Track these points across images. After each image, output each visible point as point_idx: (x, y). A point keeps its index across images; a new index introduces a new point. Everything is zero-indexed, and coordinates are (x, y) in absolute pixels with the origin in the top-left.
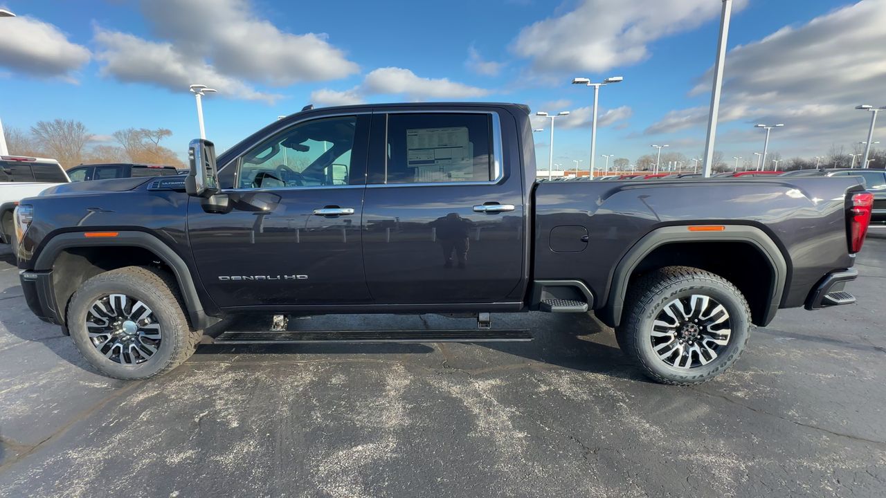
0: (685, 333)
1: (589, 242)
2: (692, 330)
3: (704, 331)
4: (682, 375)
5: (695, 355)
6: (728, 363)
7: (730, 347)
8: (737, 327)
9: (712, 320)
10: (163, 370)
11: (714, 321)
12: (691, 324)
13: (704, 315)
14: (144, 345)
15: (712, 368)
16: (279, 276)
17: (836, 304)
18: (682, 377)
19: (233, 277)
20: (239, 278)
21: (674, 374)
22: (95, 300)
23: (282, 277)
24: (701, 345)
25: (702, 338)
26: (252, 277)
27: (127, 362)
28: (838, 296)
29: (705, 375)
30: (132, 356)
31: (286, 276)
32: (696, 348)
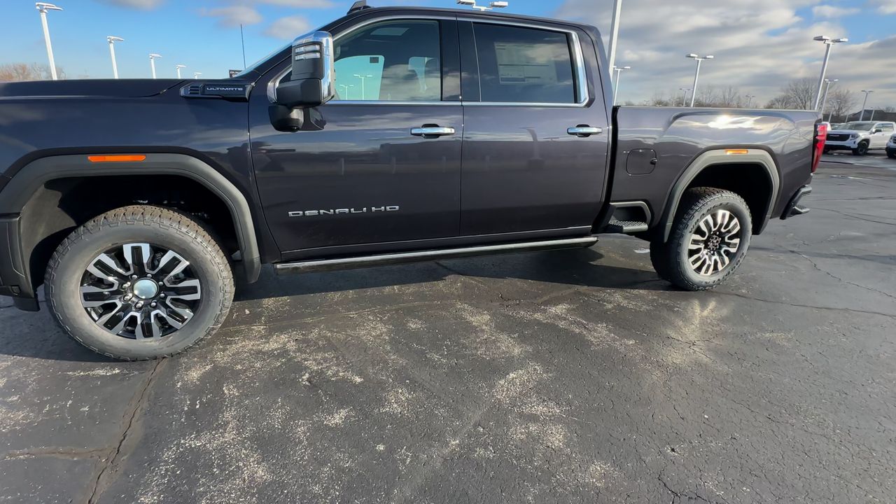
0: (711, 244)
1: (656, 165)
2: (715, 241)
3: (723, 242)
4: (706, 281)
5: (716, 262)
6: (737, 267)
7: (738, 254)
8: (745, 236)
9: (729, 232)
10: (202, 340)
11: (730, 232)
12: (715, 236)
13: (725, 228)
14: (176, 309)
15: (726, 273)
16: (365, 209)
17: (800, 213)
18: (706, 283)
19: (307, 213)
20: (315, 212)
21: (702, 280)
22: (99, 254)
23: (369, 210)
24: (720, 255)
25: (720, 248)
26: (332, 211)
27: (145, 336)
28: (802, 208)
29: (721, 278)
30: (155, 327)
31: (373, 208)
32: (716, 257)
